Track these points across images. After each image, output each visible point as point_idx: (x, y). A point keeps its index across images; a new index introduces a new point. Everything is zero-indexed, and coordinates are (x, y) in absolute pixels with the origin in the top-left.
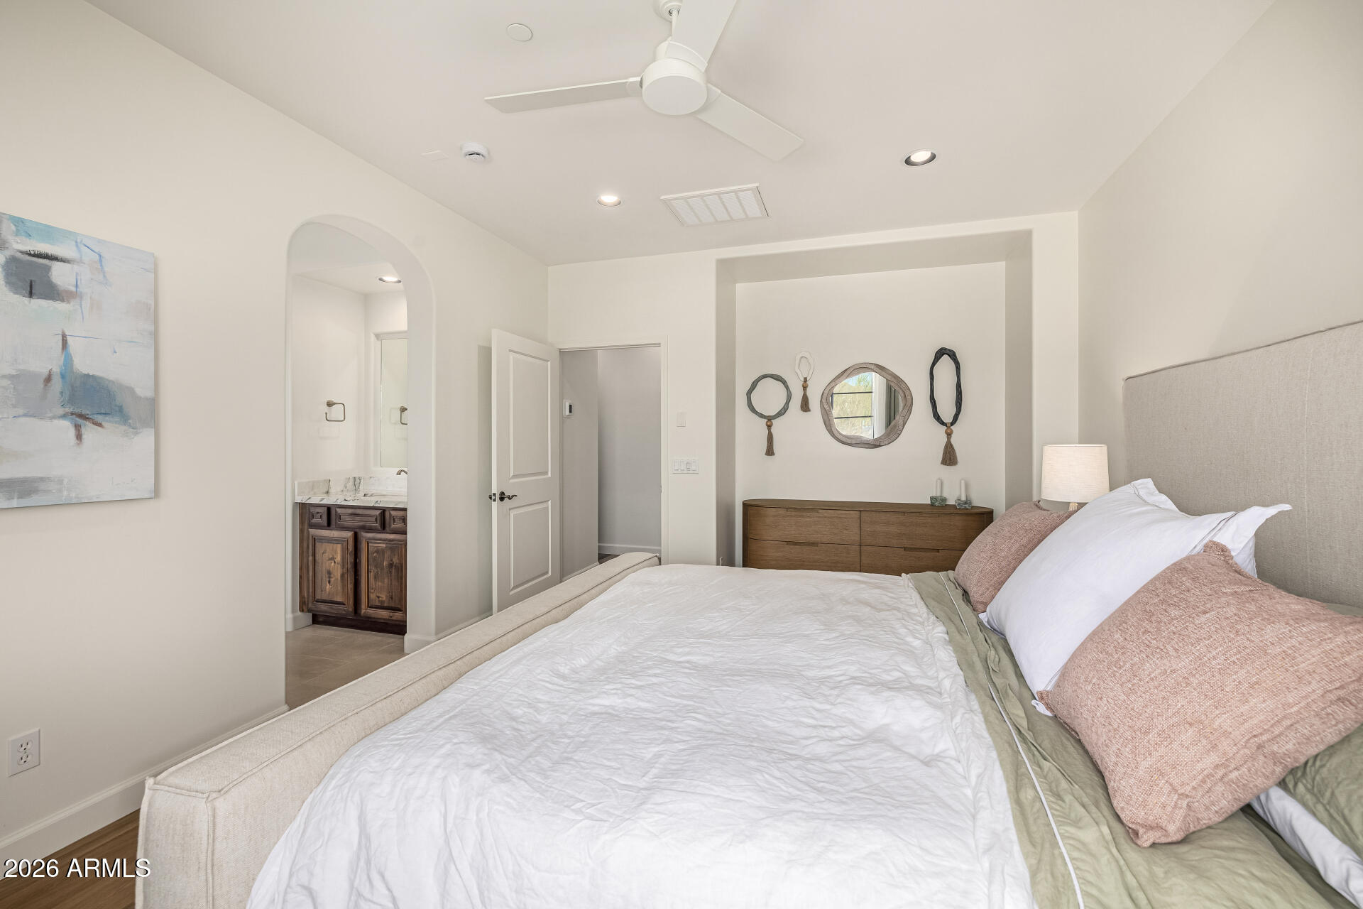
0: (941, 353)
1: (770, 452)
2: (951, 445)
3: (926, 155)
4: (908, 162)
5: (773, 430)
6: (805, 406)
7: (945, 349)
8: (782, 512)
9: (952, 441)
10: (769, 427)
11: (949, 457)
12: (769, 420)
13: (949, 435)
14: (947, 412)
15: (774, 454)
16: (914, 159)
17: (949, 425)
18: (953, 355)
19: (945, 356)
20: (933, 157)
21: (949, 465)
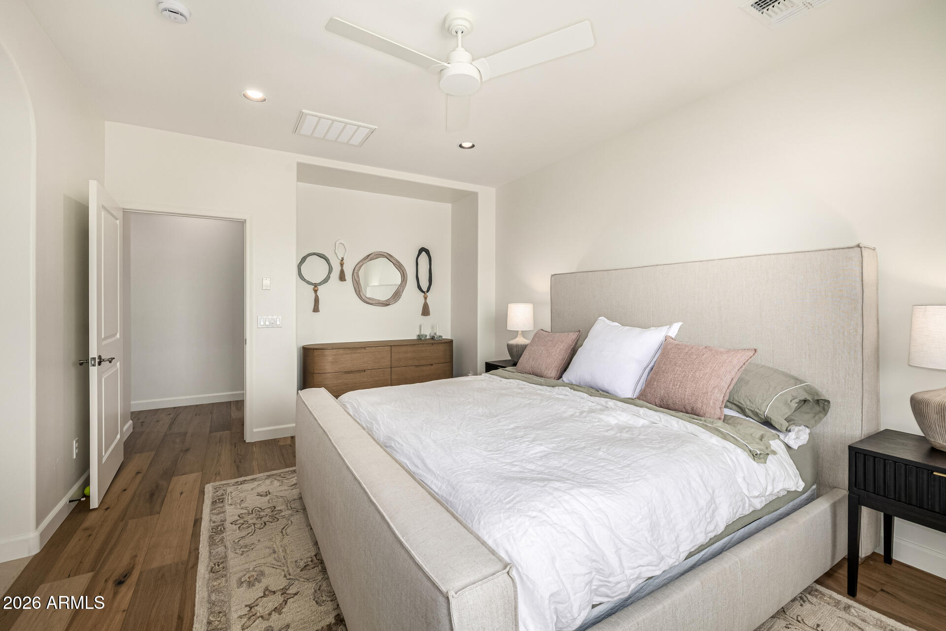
0: (422, 250)
1: (316, 309)
2: (427, 304)
3: (470, 145)
4: (461, 146)
5: (319, 293)
6: (342, 277)
7: (424, 248)
8: (341, 351)
9: (427, 301)
10: (316, 291)
11: (426, 311)
12: (316, 287)
13: (426, 298)
14: (424, 285)
15: (319, 311)
16: (464, 145)
17: (426, 292)
18: (427, 252)
19: (424, 252)
20: (473, 146)
21: (427, 316)
